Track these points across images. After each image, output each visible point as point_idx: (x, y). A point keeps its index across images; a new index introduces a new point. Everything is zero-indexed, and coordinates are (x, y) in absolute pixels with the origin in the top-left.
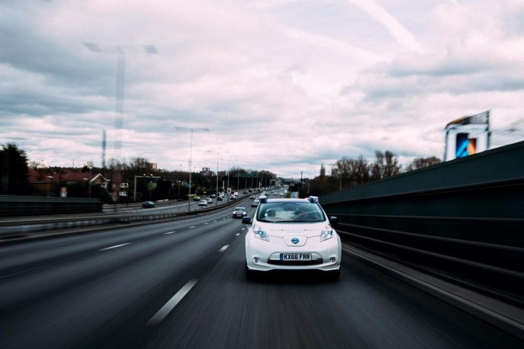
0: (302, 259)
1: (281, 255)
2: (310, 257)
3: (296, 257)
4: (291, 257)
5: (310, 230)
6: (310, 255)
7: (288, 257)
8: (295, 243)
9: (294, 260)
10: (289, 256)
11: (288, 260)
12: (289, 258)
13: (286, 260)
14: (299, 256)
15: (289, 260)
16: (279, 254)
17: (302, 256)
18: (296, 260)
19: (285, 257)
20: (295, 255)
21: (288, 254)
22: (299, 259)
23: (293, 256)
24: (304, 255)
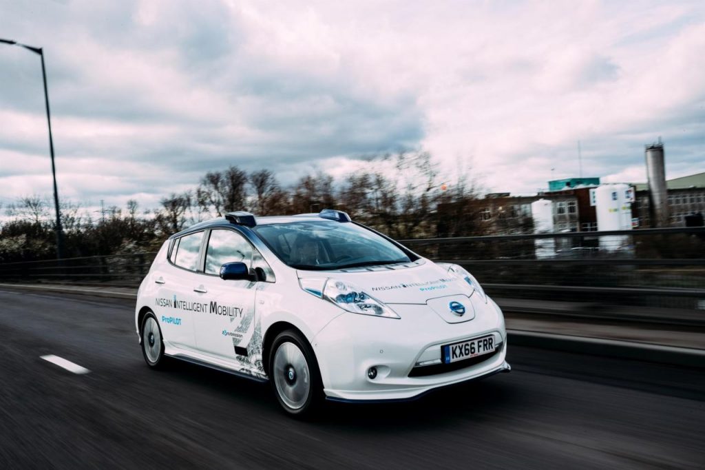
0: (482, 351)
1: (444, 349)
2: (493, 344)
3: (472, 349)
4: (463, 350)
6: (493, 338)
7: (458, 352)
9: (470, 356)
10: (461, 349)
11: (458, 359)
12: (461, 353)
13: (455, 359)
14: (476, 345)
15: (461, 358)
16: (439, 347)
17: (481, 344)
18: (473, 356)
19: (453, 352)
20: (469, 343)
21: (457, 345)
22: (477, 353)
23: (467, 347)
24: (484, 340)
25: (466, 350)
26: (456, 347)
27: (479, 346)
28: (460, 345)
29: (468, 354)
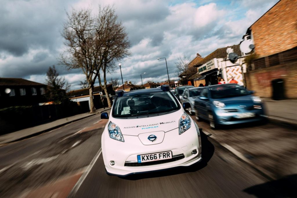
0: (162, 158)
1: (139, 157)
2: (171, 155)
3: (155, 157)
4: (149, 158)
5: (167, 123)
6: (170, 152)
7: (146, 158)
8: (153, 141)
9: (154, 160)
10: (147, 157)
11: (146, 161)
12: (148, 158)
13: (144, 161)
14: (158, 155)
15: (148, 161)
16: (136, 156)
17: (162, 155)
18: (156, 160)
19: (143, 158)
20: (153, 154)
21: (145, 155)
22: (158, 159)
23: (151, 156)
24: (163, 154)
25: (150, 157)
26: (144, 156)
27: (160, 156)
28: (147, 155)
29: (153, 159)
